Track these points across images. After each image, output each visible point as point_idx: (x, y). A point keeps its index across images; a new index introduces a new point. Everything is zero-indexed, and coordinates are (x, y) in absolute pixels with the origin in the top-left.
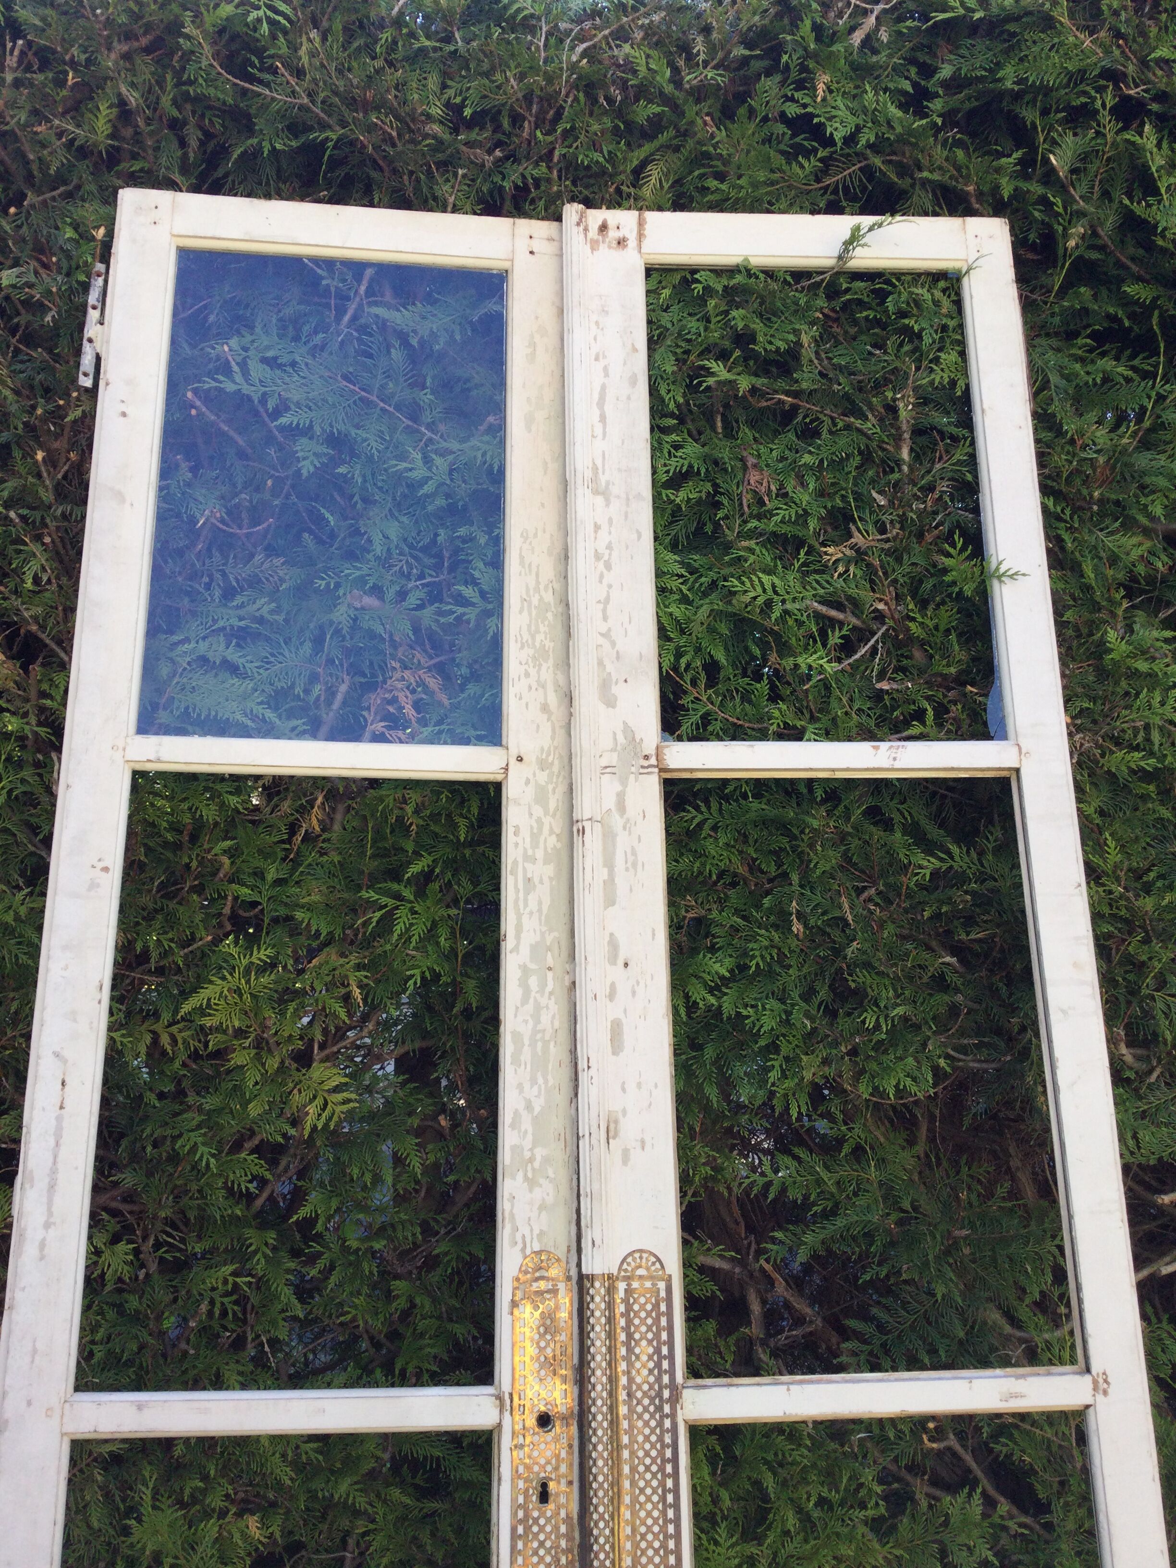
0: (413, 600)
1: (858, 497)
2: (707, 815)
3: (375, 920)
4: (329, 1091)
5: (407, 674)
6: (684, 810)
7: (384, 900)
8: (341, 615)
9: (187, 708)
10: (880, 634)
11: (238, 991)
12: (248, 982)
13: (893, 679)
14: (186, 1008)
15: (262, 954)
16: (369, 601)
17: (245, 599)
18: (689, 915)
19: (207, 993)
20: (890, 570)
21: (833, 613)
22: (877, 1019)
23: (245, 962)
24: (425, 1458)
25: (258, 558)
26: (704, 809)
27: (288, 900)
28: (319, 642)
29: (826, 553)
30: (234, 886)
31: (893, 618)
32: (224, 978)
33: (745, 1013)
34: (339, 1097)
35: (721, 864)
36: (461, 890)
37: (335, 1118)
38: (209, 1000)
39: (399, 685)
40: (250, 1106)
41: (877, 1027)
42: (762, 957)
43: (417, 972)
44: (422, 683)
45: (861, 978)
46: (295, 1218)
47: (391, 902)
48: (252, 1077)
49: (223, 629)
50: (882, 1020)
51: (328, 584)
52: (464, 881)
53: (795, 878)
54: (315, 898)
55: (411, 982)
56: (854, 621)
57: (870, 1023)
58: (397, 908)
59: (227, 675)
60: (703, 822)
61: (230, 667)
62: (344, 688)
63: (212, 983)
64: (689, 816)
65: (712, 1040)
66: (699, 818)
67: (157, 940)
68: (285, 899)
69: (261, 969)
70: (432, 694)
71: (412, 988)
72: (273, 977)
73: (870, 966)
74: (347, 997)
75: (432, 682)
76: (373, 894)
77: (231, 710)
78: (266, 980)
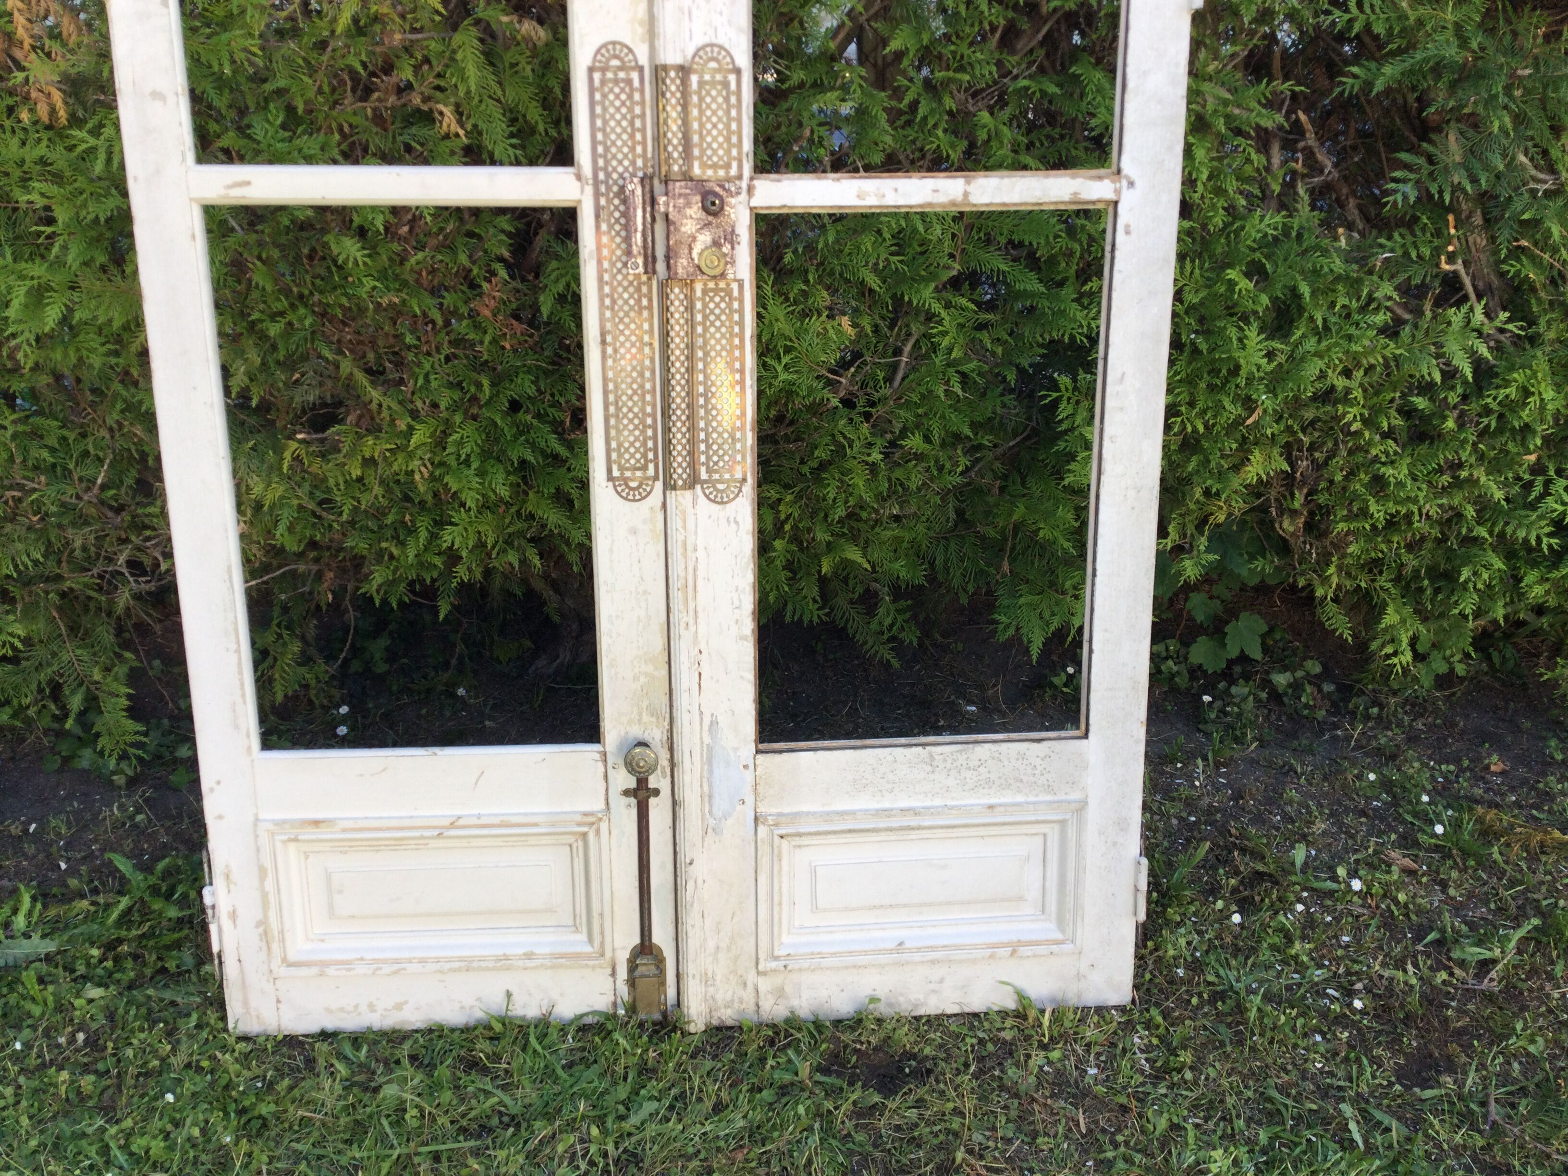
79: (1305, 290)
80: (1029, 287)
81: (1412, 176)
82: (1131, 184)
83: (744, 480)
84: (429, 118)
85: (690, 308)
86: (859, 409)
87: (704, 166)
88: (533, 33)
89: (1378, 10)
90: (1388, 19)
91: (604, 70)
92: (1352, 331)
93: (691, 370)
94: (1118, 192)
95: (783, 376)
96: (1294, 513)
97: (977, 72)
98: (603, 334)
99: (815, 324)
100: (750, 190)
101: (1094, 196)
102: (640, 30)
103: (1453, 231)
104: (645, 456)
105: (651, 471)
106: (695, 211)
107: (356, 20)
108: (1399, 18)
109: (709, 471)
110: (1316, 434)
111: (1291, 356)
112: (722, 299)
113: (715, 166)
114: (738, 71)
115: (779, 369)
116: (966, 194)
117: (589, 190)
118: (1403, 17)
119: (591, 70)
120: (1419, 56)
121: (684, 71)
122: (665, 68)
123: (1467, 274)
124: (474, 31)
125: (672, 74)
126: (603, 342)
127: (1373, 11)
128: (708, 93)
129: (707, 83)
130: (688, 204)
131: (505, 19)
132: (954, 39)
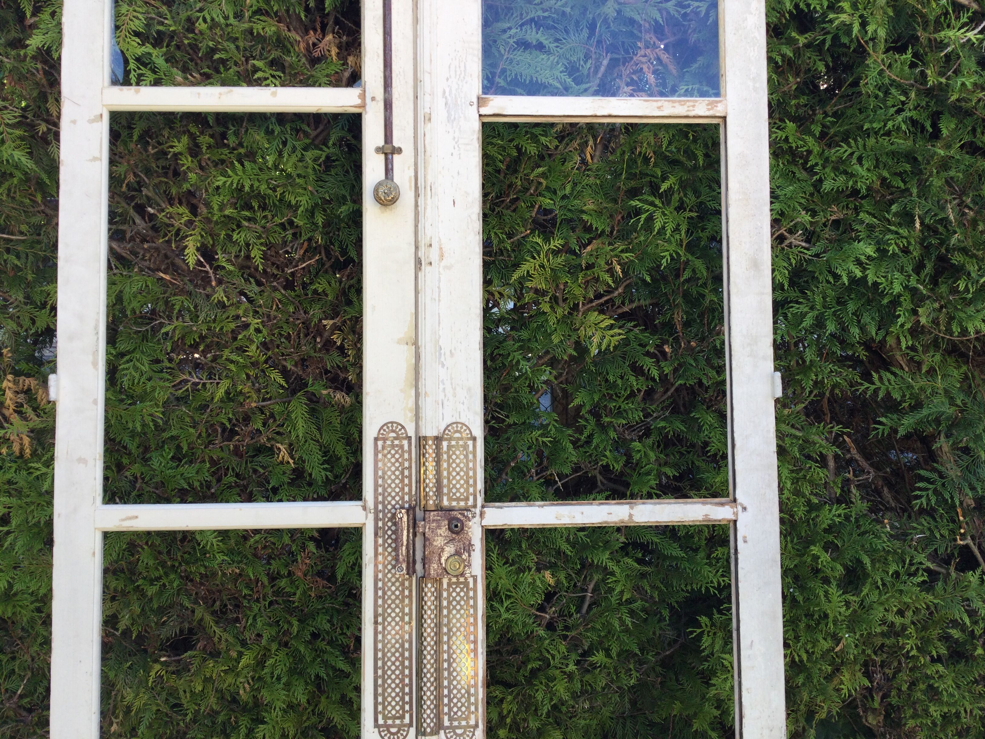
2: (854, 149)
3: (642, 219)
4: (604, 329)
5: (648, 51)
6: (840, 146)
7: (646, 207)
8: (609, 9)
9: (516, 75)
11: (542, 266)
12: (548, 261)
14: (515, 276)
15: (556, 243)
18: (833, 218)
19: (525, 268)
22: (967, 285)
23: (546, 248)
24: (648, 543)
26: (853, 144)
27: (573, 208)
28: (592, 27)
30: (541, 199)
32: (534, 258)
33: (879, 281)
34: (612, 332)
35: (868, 182)
36: (688, 201)
37: (612, 344)
38: (528, 272)
39: (644, 59)
40: (553, 337)
41: (967, 290)
42: (896, 243)
43: (667, 253)
44: (658, 59)
45: (957, 259)
46: (573, 404)
47: (652, 208)
48: (552, 320)
49: (532, 20)
50: (970, 286)
52: (690, 194)
53: (915, 191)
54: (592, 207)
55: (664, 260)
56: (975, 6)
57: (962, 288)
58: (654, 212)
59: (538, 52)
60: (852, 154)
61: (540, 47)
62: (605, 62)
63: (528, 261)
64: (843, 150)
65: (852, 299)
66: (850, 151)
67: (496, 233)
68: (570, 208)
69: (556, 253)
70: (665, 66)
71: (665, 264)
72: (563, 258)
73: (964, 251)
74: (611, 271)
75: (665, 57)
76: (638, 203)
77: (545, 77)
78: (559, 260)
79: (867, 561)
80: (674, 554)
81: (931, 486)
82: (744, 509)
83: (477, 726)
84: (271, 451)
85: (439, 598)
86: (559, 632)
87: (450, 499)
88: (342, 400)
89: (893, 383)
90: (900, 388)
91: (385, 440)
92: (902, 587)
93: (438, 643)
94: (736, 514)
95: (505, 616)
96: (874, 710)
97: (630, 416)
98: (376, 616)
99: (527, 577)
100: (482, 514)
101: (720, 517)
102: (411, 415)
103: (961, 518)
104: (402, 708)
105: (407, 720)
106: (443, 531)
107: (227, 393)
108: (908, 387)
109: (451, 719)
110: (885, 656)
111: (861, 604)
112: (462, 590)
113: (458, 500)
114: (474, 439)
115: (502, 610)
116: (631, 516)
117: (371, 516)
118: (910, 387)
119: (376, 439)
120: (925, 412)
121: (438, 440)
122: (425, 438)
123: (975, 544)
124: (304, 400)
125: (430, 442)
126: (376, 623)
127: (890, 383)
128: (454, 453)
129: (453, 446)
130: (439, 527)
131: (325, 392)
132: (614, 397)
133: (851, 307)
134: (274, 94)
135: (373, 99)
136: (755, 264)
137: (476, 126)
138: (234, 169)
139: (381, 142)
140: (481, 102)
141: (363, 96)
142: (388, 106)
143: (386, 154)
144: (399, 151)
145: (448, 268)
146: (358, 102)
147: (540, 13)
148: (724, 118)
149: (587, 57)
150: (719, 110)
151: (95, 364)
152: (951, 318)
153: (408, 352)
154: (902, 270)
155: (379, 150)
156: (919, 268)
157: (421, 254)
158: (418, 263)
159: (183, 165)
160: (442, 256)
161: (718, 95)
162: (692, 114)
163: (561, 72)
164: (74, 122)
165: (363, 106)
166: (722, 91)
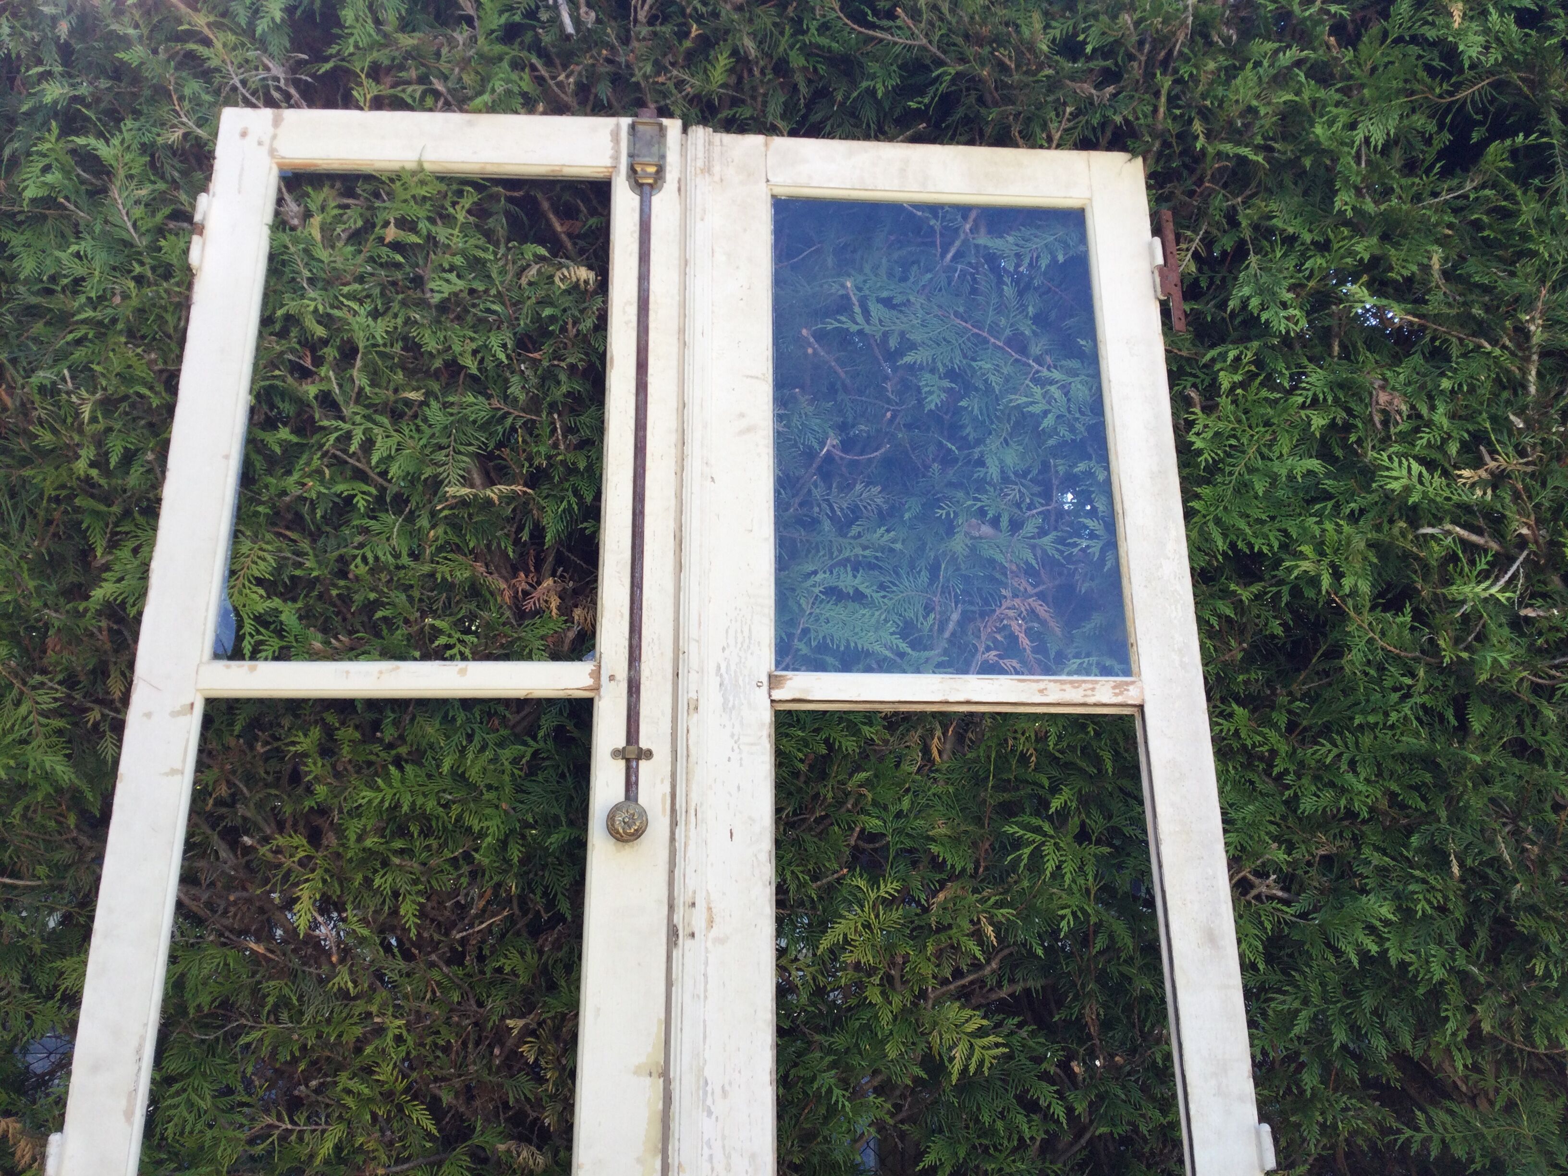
0: (1030, 528)
1: (1494, 419)
2: (1342, 749)
3: (1025, 856)
4: (972, 1035)
5: (1017, 602)
6: (1319, 744)
7: (1030, 836)
8: (958, 544)
9: (824, 637)
10: (1521, 558)
11: (867, 926)
12: (877, 916)
13: (1531, 605)
14: (825, 943)
15: (889, 887)
16: (986, 529)
17: (860, 529)
18: (1321, 852)
19: (840, 929)
20: (1534, 493)
21: (1474, 538)
22: (1546, 967)
23: (873, 896)
25: (859, 487)
26: (1339, 742)
27: (914, 833)
28: (934, 570)
29: (1460, 476)
30: (864, 817)
31: (1536, 542)
32: (854, 913)
33: (1407, 959)
34: (986, 1041)
35: (1369, 801)
36: (1093, 825)
37: (987, 1064)
38: (845, 935)
39: (1011, 613)
40: (887, 1046)
41: (1548, 975)
42: (1425, 899)
43: (1068, 911)
44: (1032, 612)
45: (1525, 923)
46: (922, 1165)
47: (1038, 838)
48: (886, 1018)
49: (848, 560)
50: (1551, 967)
51: (948, 514)
52: (1096, 814)
53: (1443, 814)
54: (943, 830)
55: (1064, 924)
56: (1494, 546)
57: (1539, 971)
58: (1043, 844)
59: (857, 606)
60: (1339, 756)
61: (859, 596)
62: (955, 617)
63: (844, 917)
64: (1324, 750)
65: (1367, 987)
66: (1335, 751)
67: (793, 872)
68: (910, 831)
69: (889, 903)
70: (1043, 623)
71: (1066, 929)
72: (900, 911)
73: (1534, 910)
74: (978, 935)
75: (1042, 610)
76: (1017, 829)
77: (869, 641)
78: (895, 915)
88: (531, 1162)
89: (1451, 1130)
90: (1464, 1138)
107: (338, 1148)
108: (1476, 1137)
118: (1479, 1136)
124: (466, 1161)
127: (1445, 1129)
131: (501, 1146)
132: (991, 1151)
133: (1368, 1001)
134: (463, 672)
135: (612, 678)
136: (1211, 938)
137: (766, 717)
138: (387, 777)
139: (621, 743)
140: (774, 681)
141: (596, 674)
142: (634, 688)
143: (628, 761)
144: (649, 754)
145: (721, 941)
146: (590, 682)
147: (859, 551)
148: (1141, 707)
149: (928, 609)
150: (1132, 696)
151: (129, 1115)
152: (1530, 1022)
153: (652, 1088)
154: (1440, 941)
155: (617, 754)
156: (1466, 937)
157: (677, 919)
158: (673, 933)
159: (307, 773)
160: (711, 922)
161: (1128, 672)
162: (1091, 700)
163: (892, 634)
164: (148, 715)
165: (597, 688)
166: (1134, 667)
